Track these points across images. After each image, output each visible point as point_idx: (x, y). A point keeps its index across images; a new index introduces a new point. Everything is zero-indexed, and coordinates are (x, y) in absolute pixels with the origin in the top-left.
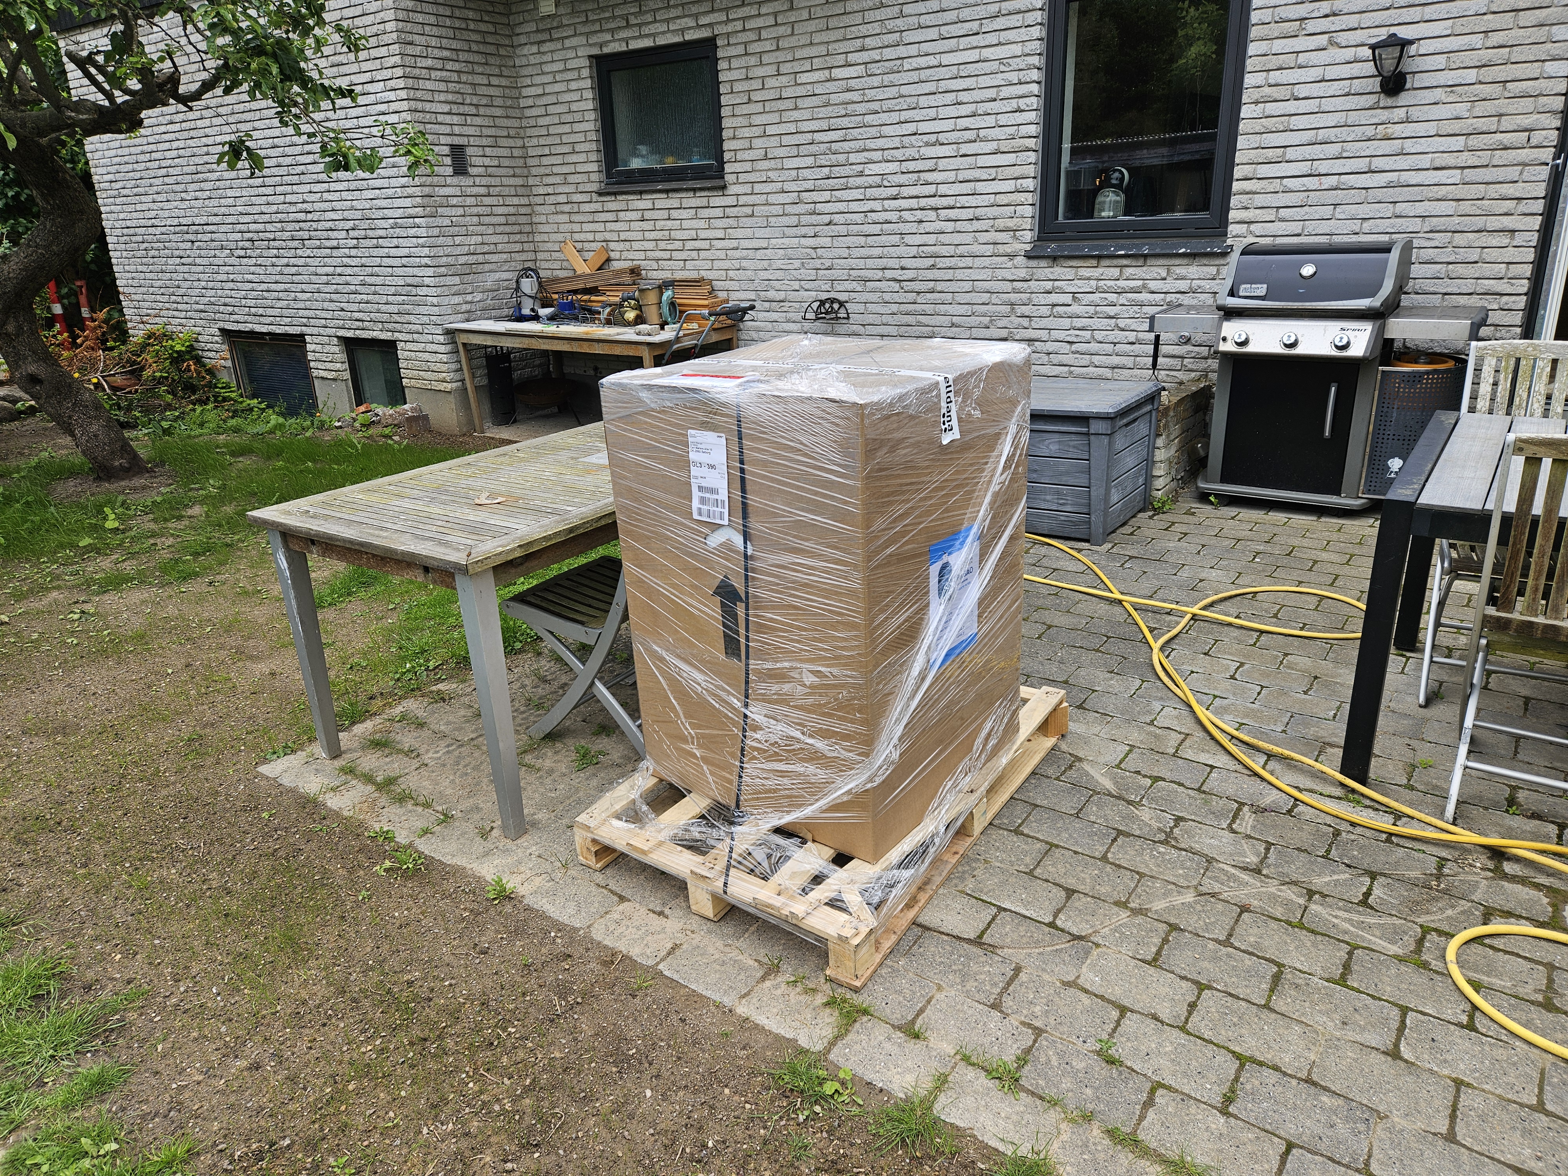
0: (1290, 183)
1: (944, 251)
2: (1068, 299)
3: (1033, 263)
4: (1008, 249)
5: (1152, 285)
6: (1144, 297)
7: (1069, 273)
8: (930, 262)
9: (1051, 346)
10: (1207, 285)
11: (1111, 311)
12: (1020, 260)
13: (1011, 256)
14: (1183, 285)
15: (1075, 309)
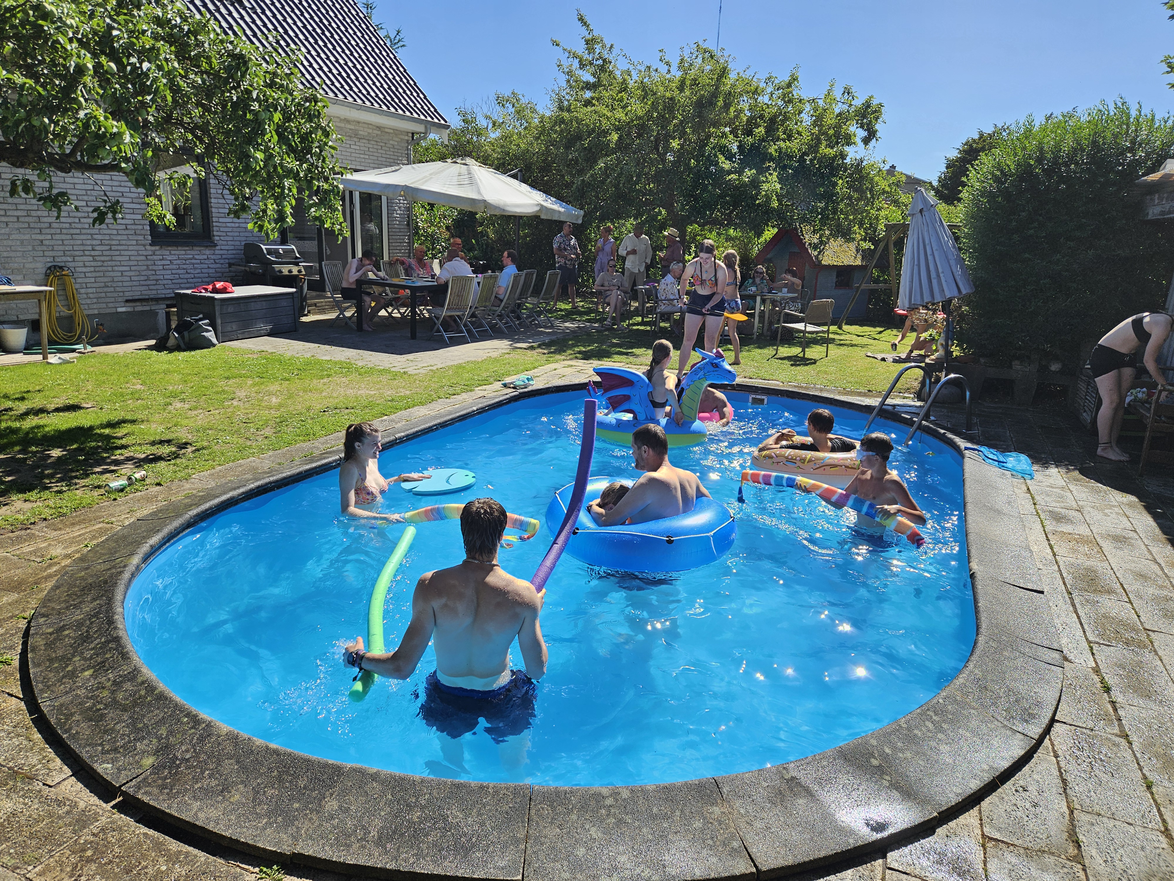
0: (228, 225)
1: (114, 242)
2: (169, 262)
3: (153, 248)
4: (143, 242)
5: (196, 257)
6: (193, 261)
7: (168, 253)
8: (108, 248)
9: (165, 282)
10: (212, 257)
11: (185, 267)
12: (148, 247)
13: (144, 245)
14: (205, 257)
15: (171, 267)
